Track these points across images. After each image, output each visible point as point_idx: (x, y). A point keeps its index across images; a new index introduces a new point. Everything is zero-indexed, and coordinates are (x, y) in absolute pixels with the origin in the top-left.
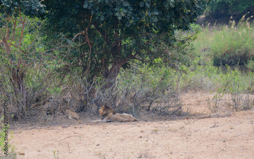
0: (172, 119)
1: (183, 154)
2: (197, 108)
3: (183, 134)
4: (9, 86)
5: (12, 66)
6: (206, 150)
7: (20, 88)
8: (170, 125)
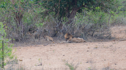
0: (105, 41)
1: (112, 61)
2: (120, 35)
3: (111, 49)
4: (14, 23)
5: (16, 11)
6: (124, 58)
7: (20, 24)
8: (105, 44)
